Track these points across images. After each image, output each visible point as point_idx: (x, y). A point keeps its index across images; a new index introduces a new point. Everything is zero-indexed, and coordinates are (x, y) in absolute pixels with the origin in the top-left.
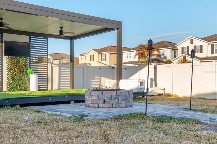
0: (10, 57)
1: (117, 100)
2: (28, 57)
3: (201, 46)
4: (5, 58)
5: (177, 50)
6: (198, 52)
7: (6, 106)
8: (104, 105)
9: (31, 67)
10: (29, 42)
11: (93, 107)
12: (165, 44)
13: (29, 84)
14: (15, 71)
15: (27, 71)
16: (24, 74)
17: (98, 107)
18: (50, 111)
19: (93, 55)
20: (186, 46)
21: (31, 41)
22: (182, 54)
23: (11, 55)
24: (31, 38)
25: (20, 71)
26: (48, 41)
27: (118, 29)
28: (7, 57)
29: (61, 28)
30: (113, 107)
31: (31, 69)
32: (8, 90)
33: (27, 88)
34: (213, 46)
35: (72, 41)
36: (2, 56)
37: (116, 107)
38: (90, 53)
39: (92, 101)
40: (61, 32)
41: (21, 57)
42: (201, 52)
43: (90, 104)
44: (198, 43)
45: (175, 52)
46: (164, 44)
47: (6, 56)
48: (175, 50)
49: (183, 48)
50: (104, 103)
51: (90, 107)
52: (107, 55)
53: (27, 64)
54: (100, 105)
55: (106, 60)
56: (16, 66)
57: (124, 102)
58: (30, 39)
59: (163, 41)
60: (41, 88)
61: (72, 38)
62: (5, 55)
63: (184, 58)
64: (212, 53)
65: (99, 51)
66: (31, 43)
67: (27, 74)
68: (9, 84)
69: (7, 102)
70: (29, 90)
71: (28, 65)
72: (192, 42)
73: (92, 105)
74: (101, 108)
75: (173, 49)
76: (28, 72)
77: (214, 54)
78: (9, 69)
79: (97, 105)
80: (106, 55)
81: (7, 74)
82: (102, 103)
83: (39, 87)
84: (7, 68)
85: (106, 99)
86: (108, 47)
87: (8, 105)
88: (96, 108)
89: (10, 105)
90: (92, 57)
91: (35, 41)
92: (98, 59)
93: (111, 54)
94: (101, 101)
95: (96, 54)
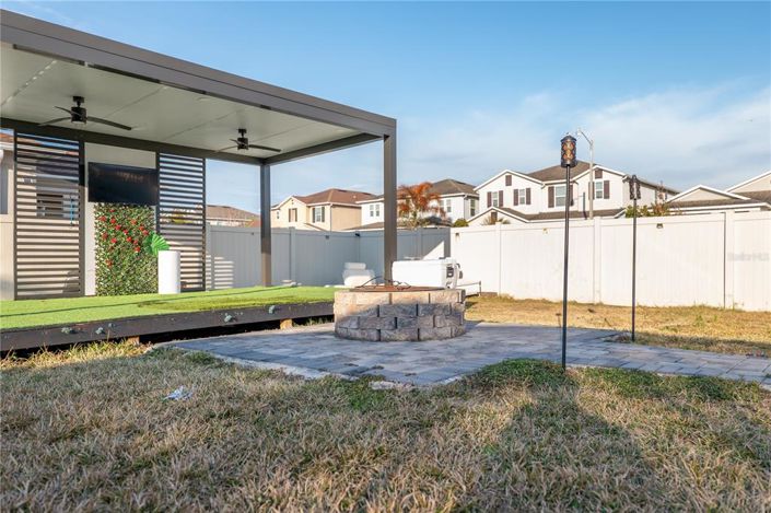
0: (103, 204)
1: (431, 318)
2: (154, 207)
3: (528, 191)
4: (90, 208)
5: (478, 198)
6: (522, 203)
7: (99, 343)
8: (397, 334)
9: (161, 231)
10: (154, 167)
11: (363, 340)
12: (450, 185)
13: (156, 276)
14: (117, 243)
15: (149, 243)
16: (141, 251)
17: (379, 340)
18: (242, 358)
19: (296, 209)
20: (497, 190)
21: (161, 164)
22: (489, 206)
23: (107, 201)
24: (161, 159)
25: (132, 242)
26: (204, 167)
27: (386, 137)
28: (97, 204)
29: (242, 131)
30: (422, 337)
31: (163, 238)
32: (100, 293)
33: (150, 287)
34: (551, 190)
35: (266, 169)
36: (82, 203)
37: (430, 339)
38: (289, 205)
39: (358, 323)
40: (243, 143)
41: (135, 206)
42: (528, 203)
43: (353, 332)
44: (520, 184)
45: (473, 204)
46: (449, 188)
47: (92, 204)
48: (474, 198)
49: (489, 194)
50: (396, 327)
51: (352, 339)
52: (327, 209)
53: (152, 224)
54: (385, 334)
55: (323, 221)
56: (120, 228)
57: (448, 322)
58: (158, 162)
59: (447, 180)
60: (188, 286)
61: (264, 162)
62: (89, 201)
63: (494, 215)
64: (551, 205)
65: (309, 201)
66: (161, 170)
67: (151, 252)
68: (101, 276)
69: (98, 332)
70: (156, 292)
71: (155, 227)
72: (509, 182)
73: (358, 334)
74: (387, 341)
75: (469, 197)
76: (153, 246)
77: (553, 206)
78: (104, 238)
79: (374, 335)
80: (323, 209)
81: (98, 251)
82: (391, 327)
83: (183, 284)
84: (96, 234)
85: (400, 316)
86: (328, 192)
87: (105, 340)
88: (372, 341)
89: (110, 340)
90: (293, 213)
91: (172, 167)
92: (308, 219)
93: (334, 206)
94: (387, 323)
95: (301, 207)
